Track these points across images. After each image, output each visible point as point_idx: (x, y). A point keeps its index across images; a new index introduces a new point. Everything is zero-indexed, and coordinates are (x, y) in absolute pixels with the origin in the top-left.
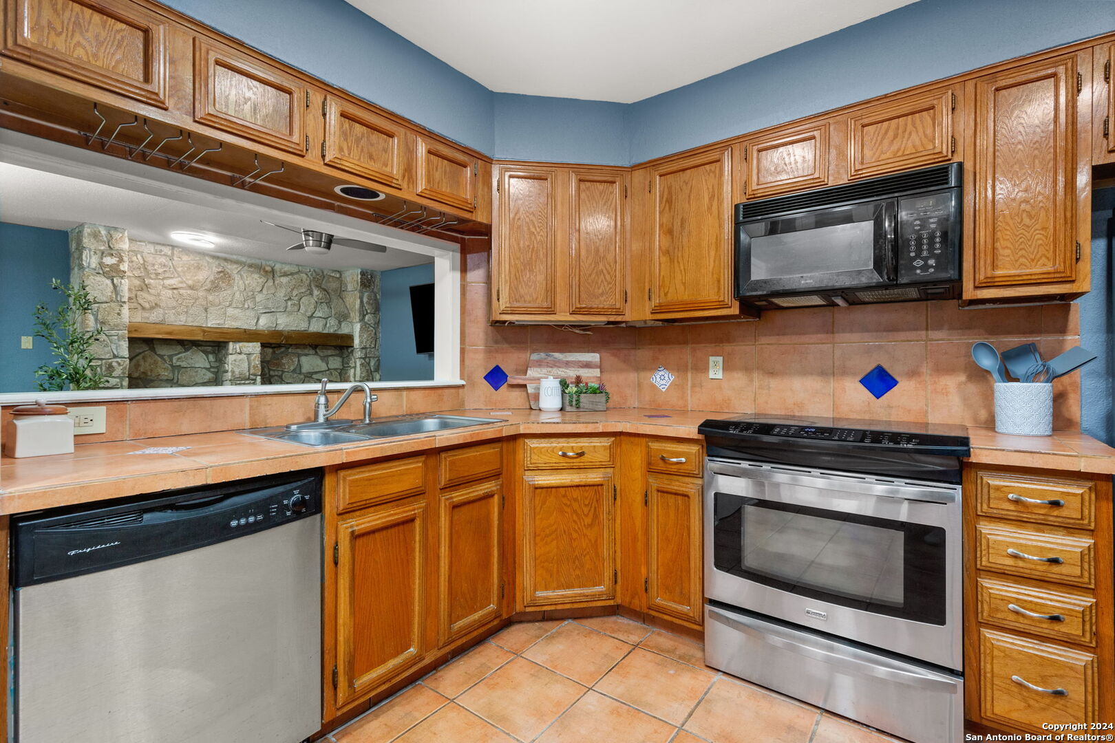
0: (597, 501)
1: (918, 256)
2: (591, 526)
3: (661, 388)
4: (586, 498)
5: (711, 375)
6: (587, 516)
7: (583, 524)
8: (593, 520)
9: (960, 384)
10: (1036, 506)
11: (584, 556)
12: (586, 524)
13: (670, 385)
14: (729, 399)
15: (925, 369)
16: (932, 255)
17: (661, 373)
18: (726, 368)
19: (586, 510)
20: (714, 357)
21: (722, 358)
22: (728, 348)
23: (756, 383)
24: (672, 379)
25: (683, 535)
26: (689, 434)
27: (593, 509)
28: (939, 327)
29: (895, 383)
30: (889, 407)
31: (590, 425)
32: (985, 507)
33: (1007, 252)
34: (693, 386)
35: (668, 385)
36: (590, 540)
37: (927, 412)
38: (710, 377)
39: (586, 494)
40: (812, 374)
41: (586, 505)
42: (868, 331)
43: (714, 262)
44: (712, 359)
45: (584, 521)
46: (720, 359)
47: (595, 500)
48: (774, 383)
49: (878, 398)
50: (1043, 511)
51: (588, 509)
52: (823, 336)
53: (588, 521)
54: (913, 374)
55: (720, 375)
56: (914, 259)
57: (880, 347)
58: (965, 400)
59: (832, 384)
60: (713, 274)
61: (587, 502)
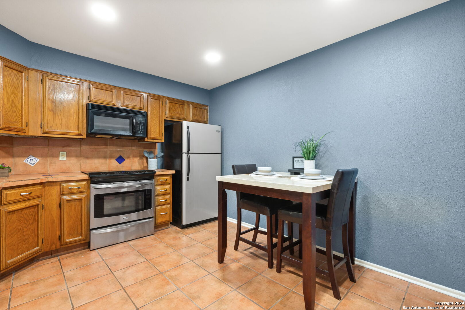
0: (35, 212)
1: (139, 130)
2: (32, 223)
3: (31, 165)
4: (30, 212)
5: (61, 158)
6: (30, 220)
7: (29, 223)
8: (33, 221)
9: (138, 160)
10: (164, 181)
11: (29, 237)
12: (30, 223)
13: (36, 164)
14: (69, 167)
15: (131, 156)
16: (142, 131)
17: (30, 158)
18: (67, 156)
19: (30, 217)
20: (62, 152)
21: (66, 152)
22: (69, 149)
23: (81, 161)
24: (38, 161)
25: (78, 213)
26: (83, 178)
27: (33, 216)
28: (134, 146)
29: (125, 160)
30: (123, 166)
31: (36, 180)
32: (157, 183)
33: (153, 132)
34: (51, 163)
35: (35, 163)
36: (32, 230)
37: (131, 167)
38: (60, 159)
39: (30, 210)
40: (101, 158)
41: (30, 215)
42: (118, 146)
43: (76, 119)
44: (61, 153)
45: (29, 222)
46: (65, 153)
47: (34, 212)
48: (88, 161)
49: (120, 164)
50: (164, 182)
51: (31, 216)
52: (105, 147)
53: (31, 221)
54: (128, 157)
55: (65, 159)
56: (138, 131)
57: (121, 150)
58: (139, 163)
59: (108, 161)
60: (75, 123)
61: (31, 214)
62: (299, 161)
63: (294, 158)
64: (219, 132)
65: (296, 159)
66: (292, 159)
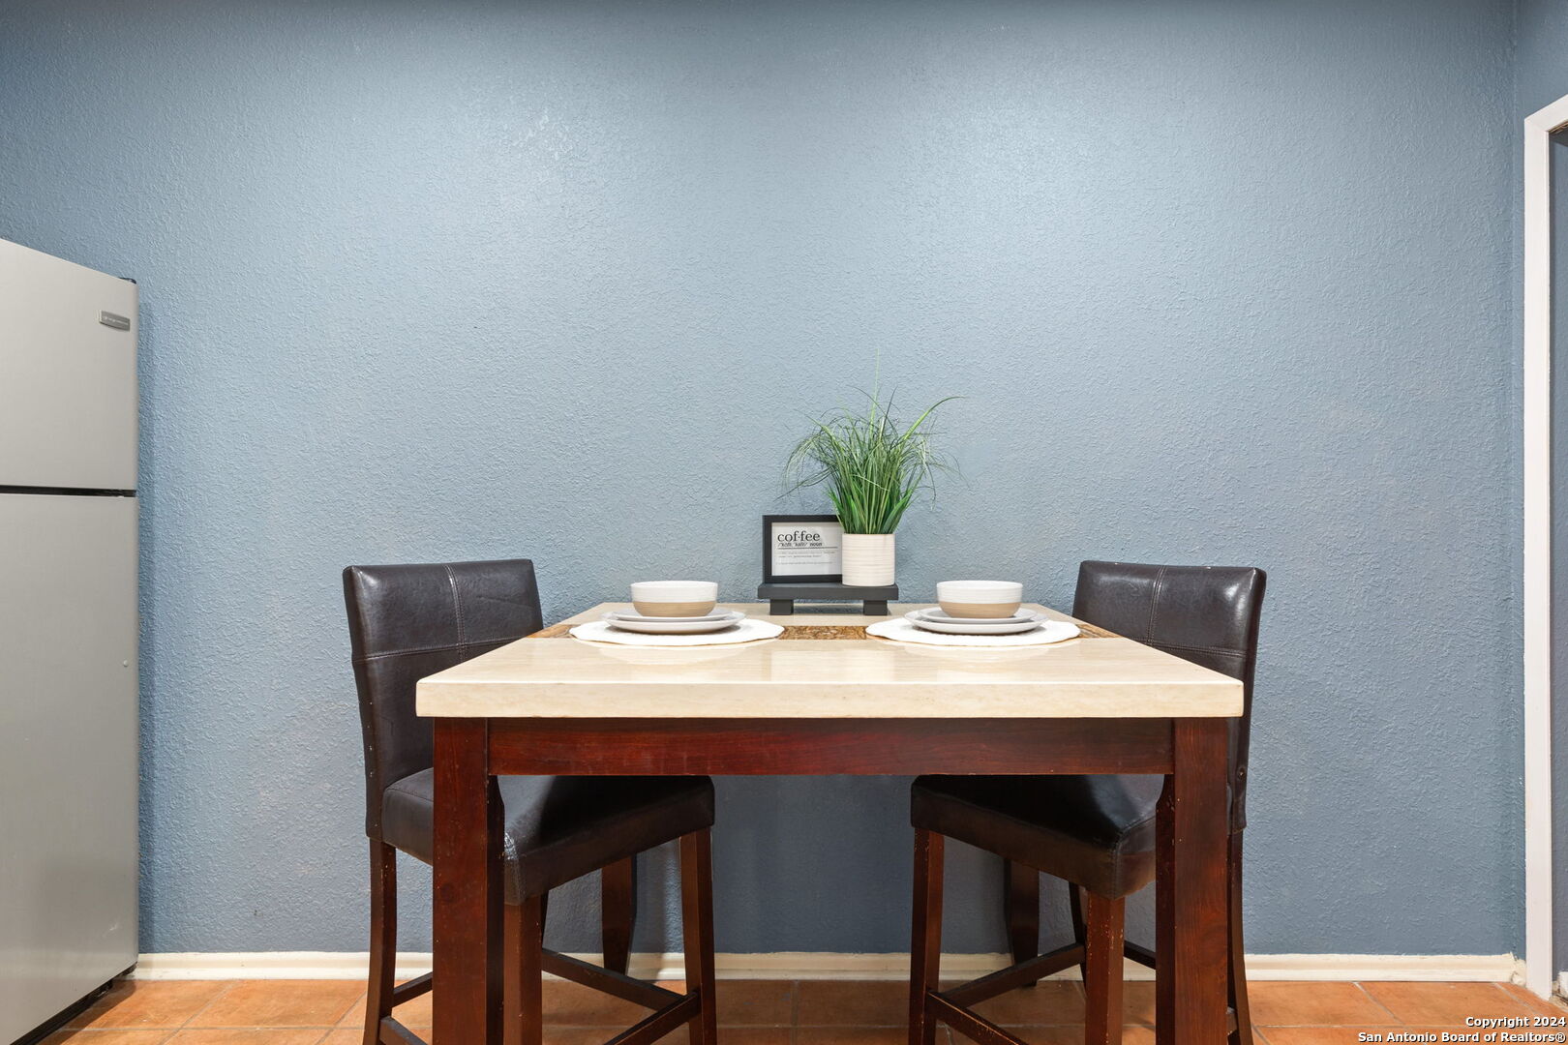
62: (799, 540)
63: (769, 521)
64: (118, 324)
65: (779, 530)
66: (761, 530)
